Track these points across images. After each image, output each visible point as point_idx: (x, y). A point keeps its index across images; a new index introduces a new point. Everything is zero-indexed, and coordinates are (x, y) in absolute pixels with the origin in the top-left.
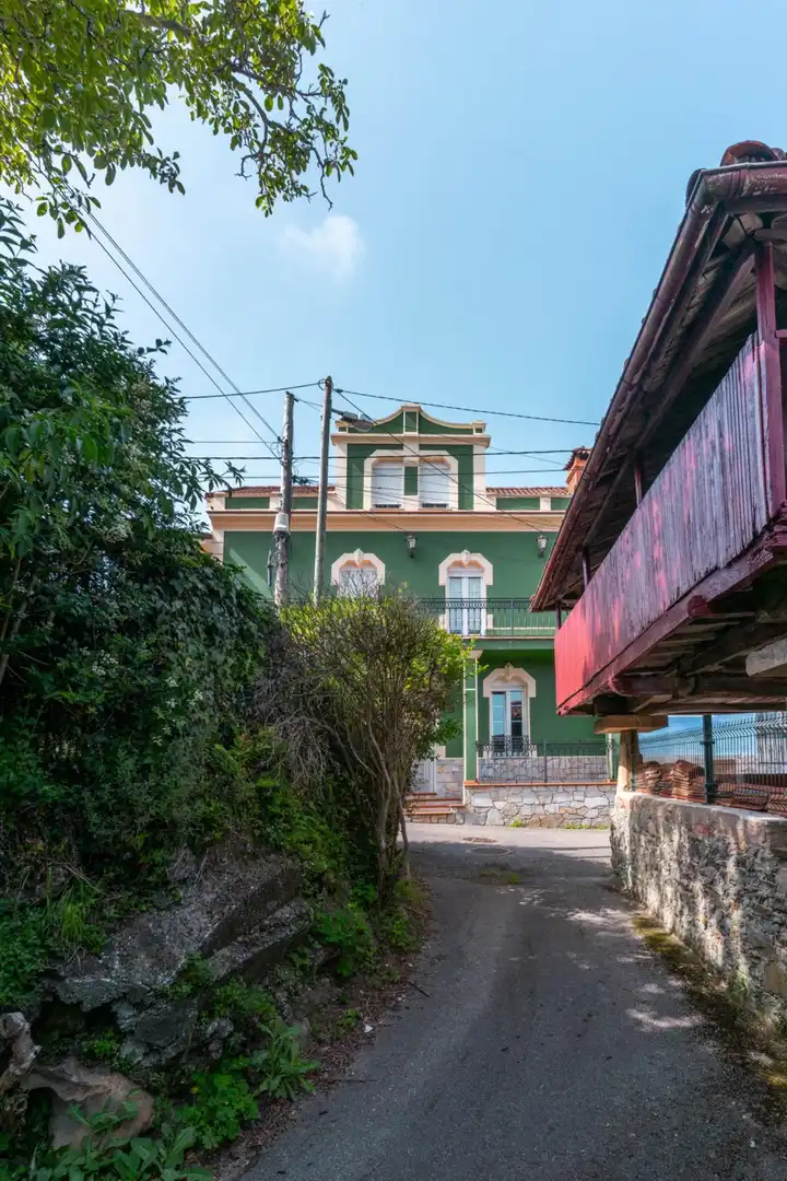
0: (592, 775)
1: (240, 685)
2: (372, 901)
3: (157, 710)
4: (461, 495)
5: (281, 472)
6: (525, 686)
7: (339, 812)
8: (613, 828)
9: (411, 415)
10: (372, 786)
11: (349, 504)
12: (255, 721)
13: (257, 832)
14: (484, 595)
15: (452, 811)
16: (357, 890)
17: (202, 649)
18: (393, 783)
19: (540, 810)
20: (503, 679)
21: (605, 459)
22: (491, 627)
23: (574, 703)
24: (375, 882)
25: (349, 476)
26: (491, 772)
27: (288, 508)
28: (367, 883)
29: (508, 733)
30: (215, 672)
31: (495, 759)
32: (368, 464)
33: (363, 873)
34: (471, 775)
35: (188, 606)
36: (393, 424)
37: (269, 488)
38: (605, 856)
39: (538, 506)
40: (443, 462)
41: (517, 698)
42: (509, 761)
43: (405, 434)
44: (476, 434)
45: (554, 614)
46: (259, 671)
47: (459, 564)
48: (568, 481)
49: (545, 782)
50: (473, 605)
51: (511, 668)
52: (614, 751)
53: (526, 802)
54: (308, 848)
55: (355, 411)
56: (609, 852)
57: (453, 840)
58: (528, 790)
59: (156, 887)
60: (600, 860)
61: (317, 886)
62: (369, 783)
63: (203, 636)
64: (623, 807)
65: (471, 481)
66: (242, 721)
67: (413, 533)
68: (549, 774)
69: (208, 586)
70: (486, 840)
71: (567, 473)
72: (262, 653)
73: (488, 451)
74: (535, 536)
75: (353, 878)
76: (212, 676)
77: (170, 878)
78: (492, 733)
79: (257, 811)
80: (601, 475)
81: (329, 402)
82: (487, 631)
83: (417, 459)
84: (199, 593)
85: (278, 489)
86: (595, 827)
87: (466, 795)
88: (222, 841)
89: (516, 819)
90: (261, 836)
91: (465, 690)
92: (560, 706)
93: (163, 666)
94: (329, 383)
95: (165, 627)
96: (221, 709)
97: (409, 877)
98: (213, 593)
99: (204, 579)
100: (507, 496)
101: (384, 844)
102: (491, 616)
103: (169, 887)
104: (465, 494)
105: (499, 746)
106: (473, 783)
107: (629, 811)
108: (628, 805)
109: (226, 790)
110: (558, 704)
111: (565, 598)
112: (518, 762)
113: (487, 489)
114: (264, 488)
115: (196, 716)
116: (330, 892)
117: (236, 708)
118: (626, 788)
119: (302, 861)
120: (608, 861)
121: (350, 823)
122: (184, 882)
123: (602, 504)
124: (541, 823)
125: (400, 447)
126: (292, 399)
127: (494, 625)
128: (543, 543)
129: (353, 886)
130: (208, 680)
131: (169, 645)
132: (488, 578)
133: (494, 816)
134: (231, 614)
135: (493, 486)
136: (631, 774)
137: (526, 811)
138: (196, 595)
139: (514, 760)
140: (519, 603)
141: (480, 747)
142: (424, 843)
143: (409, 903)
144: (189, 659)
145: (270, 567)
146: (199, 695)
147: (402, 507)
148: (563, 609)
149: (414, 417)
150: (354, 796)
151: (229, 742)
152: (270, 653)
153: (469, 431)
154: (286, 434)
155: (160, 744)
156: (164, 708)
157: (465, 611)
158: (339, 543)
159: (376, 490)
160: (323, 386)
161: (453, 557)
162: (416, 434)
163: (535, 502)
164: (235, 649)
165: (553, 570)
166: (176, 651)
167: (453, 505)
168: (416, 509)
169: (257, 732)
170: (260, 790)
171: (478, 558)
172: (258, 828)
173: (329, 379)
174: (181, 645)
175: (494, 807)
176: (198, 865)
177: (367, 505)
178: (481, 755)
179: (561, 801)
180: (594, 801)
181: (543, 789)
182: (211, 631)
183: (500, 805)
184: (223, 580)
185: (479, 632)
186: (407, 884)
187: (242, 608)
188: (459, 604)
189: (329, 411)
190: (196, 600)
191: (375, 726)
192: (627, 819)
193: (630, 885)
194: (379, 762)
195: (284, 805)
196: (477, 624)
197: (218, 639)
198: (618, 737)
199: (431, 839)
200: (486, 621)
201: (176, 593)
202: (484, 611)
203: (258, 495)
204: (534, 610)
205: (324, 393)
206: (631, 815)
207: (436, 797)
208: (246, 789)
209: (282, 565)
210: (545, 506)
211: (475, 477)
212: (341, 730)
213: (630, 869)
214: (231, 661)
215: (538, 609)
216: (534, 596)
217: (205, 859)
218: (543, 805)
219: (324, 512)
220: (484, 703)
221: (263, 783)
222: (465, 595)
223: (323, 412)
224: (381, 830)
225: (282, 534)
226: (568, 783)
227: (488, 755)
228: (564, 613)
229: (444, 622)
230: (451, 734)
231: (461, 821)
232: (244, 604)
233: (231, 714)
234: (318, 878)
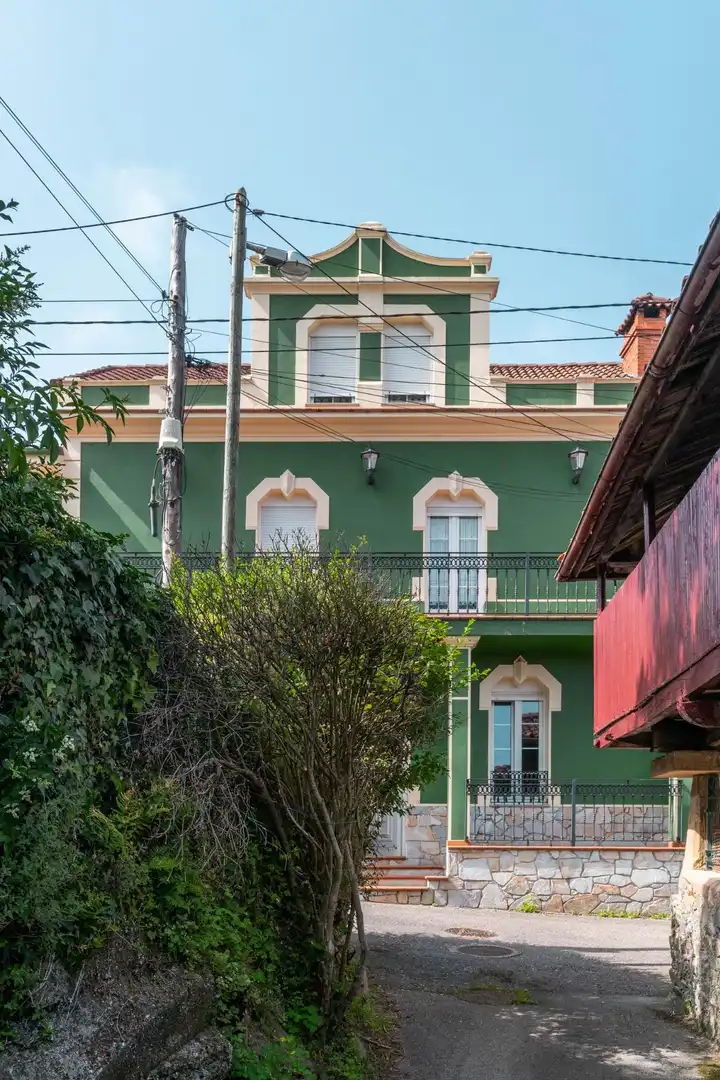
0: (646, 835)
1: (123, 717)
2: (313, 1029)
3: (10, 764)
4: (450, 371)
5: (168, 346)
6: (544, 692)
7: (266, 899)
8: (675, 924)
9: (371, 243)
10: (314, 863)
11: (273, 399)
12: (146, 770)
13: (152, 935)
14: (483, 547)
15: (429, 885)
16: (292, 1013)
17: (68, 665)
18: (345, 858)
19: (562, 887)
20: (511, 682)
21: (687, 342)
22: (493, 598)
23: (623, 729)
24: (318, 1002)
25: (273, 351)
26: (489, 827)
27: (179, 412)
28: (307, 1004)
29: (517, 766)
30: (87, 700)
31: (496, 807)
32: (302, 328)
33: (301, 988)
34: (460, 830)
35: (48, 603)
36: (342, 261)
37: (147, 368)
38: (660, 964)
39: (572, 399)
40: (421, 324)
41: (533, 709)
42: (517, 810)
43: (362, 276)
44: (475, 276)
45: (595, 584)
46: (150, 693)
47: (444, 495)
48: (624, 354)
49: (572, 844)
50: (466, 562)
51: (524, 664)
52: (680, 798)
53: (541, 874)
54: (224, 957)
55: (279, 245)
56: (666, 957)
57: (431, 932)
58: (545, 856)
60: (651, 969)
61: (237, 1011)
62: (310, 855)
63: (70, 646)
64: (691, 894)
65: (466, 357)
66: (126, 770)
67: (371, 445)
68: (579, 831)
69: (77, 572)
70: (481, 934)
71: (622, 341)
72: (153, 666)
73: (492, 306)
74: (565, 449)
75: (286, 995)
76: (84, 707)
77: (34, 1004)
78: (491, 768)
79: (151, 904)
80: (678, 370)
81: (242, 232)
82: (488, 605)
83: (379, 320)
84: (62, 581)
85: (163, 370)
86: (647, 915)
87: (450, 863)
88: (104, 951)
89: (526, 900)
90: (157, 939)
91: (451, 699)
92: (600, 733)
93: (15, 695)
94: (241, 200)
95: (15, 638)
96: (97, 752)
97: (366, 990)
98: (80, 578)
99: (68, 558)
100: (525, 380)
101: (331, 947)
102: (493, 581)
103: (35, 1016)
104: (457, 380)
105: (502, 786)
106: (461, 843)
107: (701, 902)
108: (699, 892)
109: (107, 876)
110: (597, 729)
111: (613, 559)
112: (530, 813)
113: (493, 369)
114: (139, 368)
115: (63, 769)
116: (255, 1017)
117: (118, 751)
118: (699, 864)
119: (216, 975)
120: (665, 971)
121: (283, 915)
123: (677, 415)
124: (563, 907)
125: (352, 299)
126: (183, 225)
127: (499, 595)
128: (580, 460)
129: (287, 1007)
130: (78, 712)
131: (21, 664)
132: (490, 519)
133: (493, 894)
134: (108, 608)
135: (500, 363)
136: (706, 842)
137: (541, 888)
138: (58, 584)
139: (524, 810)
140: (540, 561)
141: (473, 789)
142: (388, 935)
143: (366, 1030)
144: (51, 686)
145: (155, 506)
146: (69, 743)
147: (357, 402)
148: (610, 576)
149: (380, 250)
150: (287, 874)
151: (108, 802)
152: (164, 667)
153: (464, 271)
154: (174, 286)
155: (15, 815)
156: (20, 761)
157: (454, 573)
158: (259, 460)
159: (313, 378)
160: (233, 205)
161: (435, 484)
162: (377, 277)
163: (568, 391)
164: (115, 660)
165: (594, 516)
166: (32, 674)
167: (437, 397)
168: (379, 407)
169: (148, 787)
170: (155, 874)
171: (477, 485)
172: (153, 929)
173: (242, 193)
174: (40, 663)
175: (492, 881)
176: (72, 985)
177: (301, 399)
178: (474, 800)
179: (593, 875)
180: (647, 874)
181: (568, 855)
182: (81, 638)
183: (502, 877)
184: (95, 558)
185: (474, 606)
186: (364, 1001)
187: (123, 599)
188: (443, 562)
189: (242, 246)
190: (59, 593)
191: (319, 771)
192: (698, 913)
193: (698, 1012)
194: (325, 826)
195: (189, 895)
196: (472, 592)
197: (90, 649)
198: (689, 782)
199: (398, 930)
200: (485, 589)
201: (30, 583)
202: (483, 573)
203: (132, 382)
204: (563, 578)
205: (234, 217)
206: (703, 907)
207: (405, 864)
208: (134, 873)
209: (172, 504)
210: (584, 399)
211: (472, 349)
212: (268, 775)
213: (698, 988)
214: (109, 680)
215: (569, 576)
216: (564, 557)
217: (82, 975)
218: (568, 880)
219: (236, 411)
220: (480, 720)
221: (162, 863)
222: (454, 547)
223: (232, 249)
224: (327, 926)
225: (171, 453)
226: (605, 847)
227: (485, 801)
228: (609, 583)
229: (421, 586)
230: (429, 774)
231: (444, 901)
232: (126, 591)
233: (112, 762)
234: (238, 1000)
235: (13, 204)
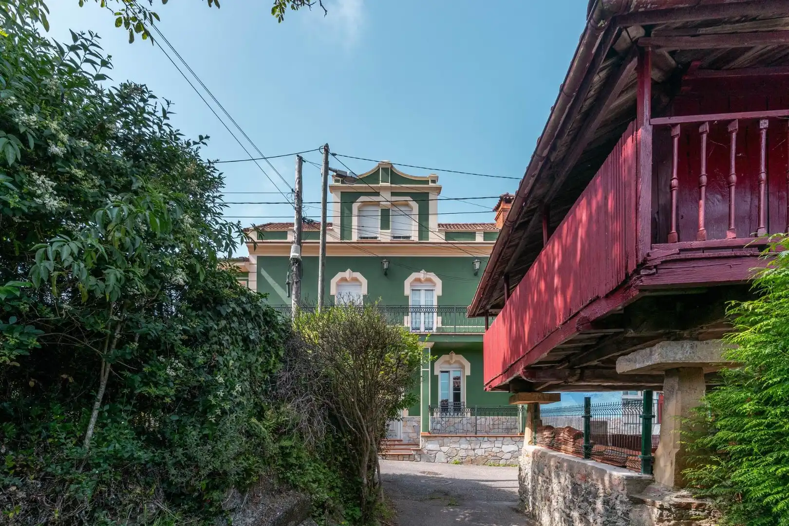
0: (508, 430)
1: (267, 376)
2: (357, 518)
3: (211, 398)
4: (420, 225)
5: (294, 213)
6: (463, 367)
7: (336, 459)
8: (520, 470)
9: (385, 170)
10: (358, 442)
11: (342, 237)
12: (278, 401)
13: (281, 476)
14: (435, 303)
15: (413, 452)
16: (348, 511)
17: (240, 353)
18: (371, 440)
19: (471, 453)
20: (448, 362)
21: (521, 211)
22: (440, 325)
23: (497, 383)
24: (360, 505)
25: (342, 216)
26: (439, 426)
27: (299, 242)
28: (355, 506)
29: (451, 400)
30: (250, 368)
31: (442, 418)
32: (355, 207)
33: (352, 499)
34: (426, 428)
35: (230, 324)
36: (373, 177)
37: (287, 224)
38: (514, 487)
39: (474, 238)
40: (407, 205)
41: (457, 374)
42: (451, 419)
43: (381, 184)
44: (431, 184)
45: (484, 318)
46: (280, 366)
47: (418, 280)
48: (497, 219)
49: (475, 434)
50: (428, 310)
51: (454, 355)
52: (523, 414)
53: (463, 447)
54: (315, 486)
55: (344, 169)
56: (517, 484)
57: (413, 473)
58: (464, 439)
59: (216, 515)
60: (510, 489)
61: (321, 510)
62: (356, 439)
63: (241, 344)
64: (527, 456)
65: (427, 220)
66: (269, 400)
67: (385, 258)
68: (479, 428)
69: (244, 309)
70: (437, 474)
71: (496, 214)
72: (281, 353)
73: (439, 197)
74: (471, 260)
75: (345, 502)
76: (248, 371)
77: (224, 508)
78: (440, 400)
79: (280, 462)
80: (518, 222)
81: (327, 163)
82: (438, 328)
83: (389, 203)
84: (237, 314)
85: (292, 225)
86: (509, 465)
87: (422, 443)
88: (258, 483)
89: (455, 458)
90: (283, 478)
91: (422, 370)
92: (487, 385)
93: (215, 366)
94: (326, 149)
95: (215, 339)
96: (255, 393)
97: (383, 499)
98: (246, 313)
99: (239, 303)
100: (453, 230)
101: (365, 481)
102: (440, 318)
103: (224, 514)
104: (423, 229)
105: (445, 408)
106: (427, 434)
107: (531, 459)
108: (531, 454)
109: (259, 449)
110: (485, 383)
111: (491, 308)
112: (457, 420)
113: (439, 225)
114: (283, 224)
115: (238, 400)
116: (330, 512)
117: (265, 392)
118: (531, 442)
119: (311, 494)
120: (516, 490)
121: (343, 466)
122: (233, 510)
123: (518, 243)
124: (472, 462)
125: (377, 194)
126: (301, 160)
127: (443, 323)
128: (477, 266)
129: (345, 508)
130: (245, 374)
131: (217, 351)
132: (438, 291)
133: (441, 457)
134: (260, 327)
135: (443, 223)
136: (533, 433)
137: (462, 453)
138: (235, 315)
139: (454, 419)
140: (460, 309)
141: (432, 410)
142: (394, 475)
143: (382, 517)
144: (231, 362)
145: (288, 284)
146: (238, 388)
147: (379, 239)
148: (490, 315)
149: (388, 172)
150: (345, 448)
151: (260, 416)
152: (287, 354)
153: (427, 182)
154: (297, 187)
155: (214, 421)
156: (216, 396)
157: (422, 314)
158: (335, 264)
159: (361, 228)
160: (323, 151)
161: (414, 275)
162: (389, 184)
163: (472, 235)
164: (264, 351)
165: (483, 289)
166: (223, 356)
167: (415, 237)
168: (389, 241)
169: (279, 408)
170: (281, 448)
171: (432, 276)
172: (281, 473)
173: (327, 146)
174: (226, 351)
175: (440, 451)
176: (242, 500)
177: (355, 238)
178: (432, 415)
179: (484, 448)
180: (509, 447)
181: (474, 439)
182: (246, 340)
183: (445, 449)
184: (254, 304)
185: (432, 329)
186: (381, 505)
187: (267, 323)
188: (418, 309)
189: (327, 169)
190: (235, 319)
191: (359, 401)
192: (530, 464)
193: (531, 509)
194: (362, 426)
195: (298, 458)
196: (431, 323)
197: (251, 346)
198: (526, 406)
199: (398, 472)
200: (436, 321)
201: (222, 315)
202: (435, 314)
203: (280, 230)
204: (470, 316)
205: (324, 156)
206: (532, 462)
207: (402, 443)
208: (272, 448)
209: (296, 283)
210: (479, 238)
211: (430, 217)
212: (337, 403)
213: (531, 498)
214: (261, 360)
215: (473, 315)
216: (470, 306)
217: (247, 495)
218: (474, 450)
219: (324, 243)
220: (435, 379)
221: (285, 443)
222: (423, 303)
223: (322, 171)
224: (364, 471)
225: (296, 260)
226: (491, 435)
227: (437, 415)
228: (490, 318)
229: (408, 321)
230: (412, 403)
231: (419, 460)
232: (268, 319)
233: (262, 397)
234: (322, 505)
235: (207, 137)
